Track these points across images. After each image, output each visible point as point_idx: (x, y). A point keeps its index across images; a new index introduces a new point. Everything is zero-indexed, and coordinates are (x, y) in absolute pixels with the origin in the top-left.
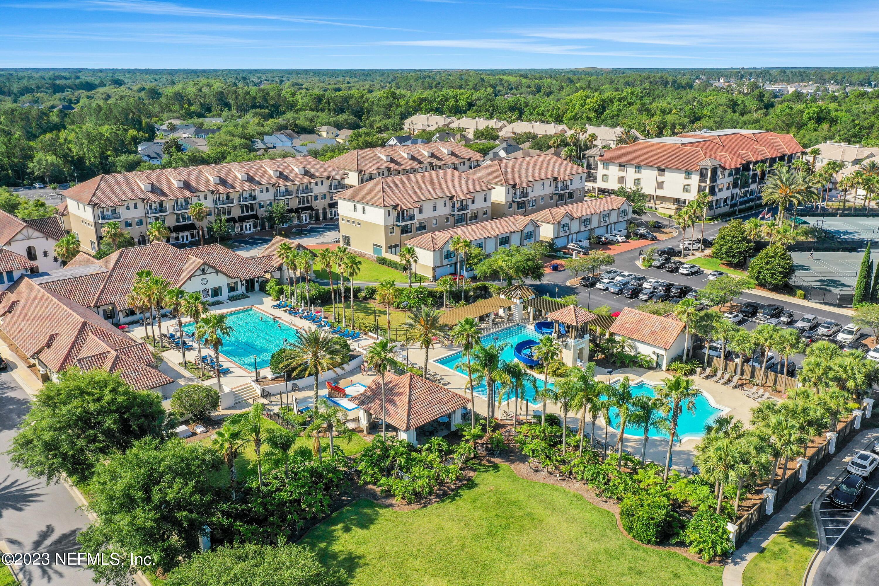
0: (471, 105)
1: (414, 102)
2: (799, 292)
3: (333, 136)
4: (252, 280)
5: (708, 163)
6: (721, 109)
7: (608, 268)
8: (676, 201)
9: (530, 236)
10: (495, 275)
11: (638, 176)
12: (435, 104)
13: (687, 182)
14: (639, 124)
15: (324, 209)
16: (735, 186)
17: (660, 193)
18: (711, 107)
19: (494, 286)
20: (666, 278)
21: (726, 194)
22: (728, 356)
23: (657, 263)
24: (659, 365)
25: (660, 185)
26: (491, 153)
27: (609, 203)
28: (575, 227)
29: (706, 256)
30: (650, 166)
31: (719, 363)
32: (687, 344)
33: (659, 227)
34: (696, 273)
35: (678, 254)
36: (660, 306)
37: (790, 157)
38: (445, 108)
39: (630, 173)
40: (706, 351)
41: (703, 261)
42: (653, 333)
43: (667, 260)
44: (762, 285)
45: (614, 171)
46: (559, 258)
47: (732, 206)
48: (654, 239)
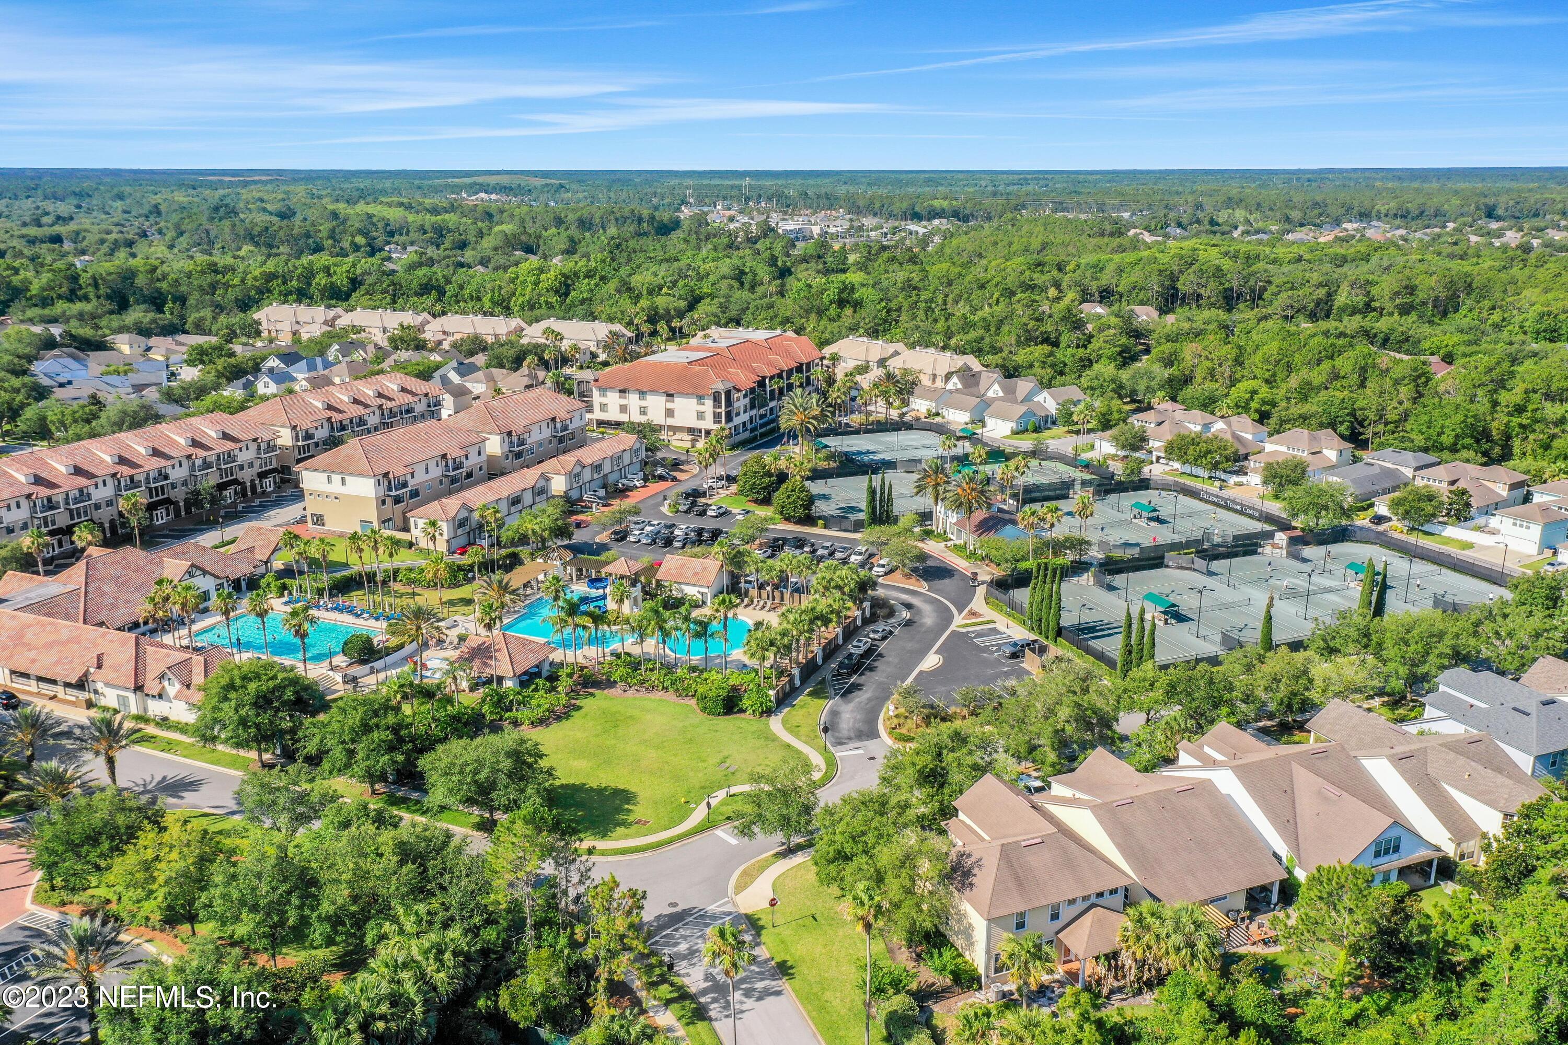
0: (355, 283)
1: (255, 279)
2: (820, 522)
3: (141, 350)
4: (238, 580)
5: (720, 386)
6: (725, 284)
7: (635, 519)
8: (690, 431)
9: (541, 491)
10: (523, 540)
11: (643, 403)
12: (295, 283)
13: (701, 408)
14: (622, 313)
15: (252, 481)
16: (753, 407)
17: (671, 422)
18: (712, 278)
19: (524, 552)
20: (696, 523)
21: (744, 417)
22: (761, 587)
23: (683, 508)
24: (704, 603)
25: (670, 413)
26: (437, 374)
27: (619, 442)
28: (587, 475)
29: (732, 494)
30: (657, 392)
31: (754, 592)
32: (726, 581)
33: (676, 464)
34: (725, 514)
35: (704, 494)
36: (697, 549)
37: (808, 365)
38: (312, 289)
39: (634, 400)
40: (743, 585)
41: (729, 500)
42: (696, 574)
43: (694, 503)
44: (787, 519)
45: (613, 398)
46: (577, 513)
47: (752, 430)
48: (674, 479)
